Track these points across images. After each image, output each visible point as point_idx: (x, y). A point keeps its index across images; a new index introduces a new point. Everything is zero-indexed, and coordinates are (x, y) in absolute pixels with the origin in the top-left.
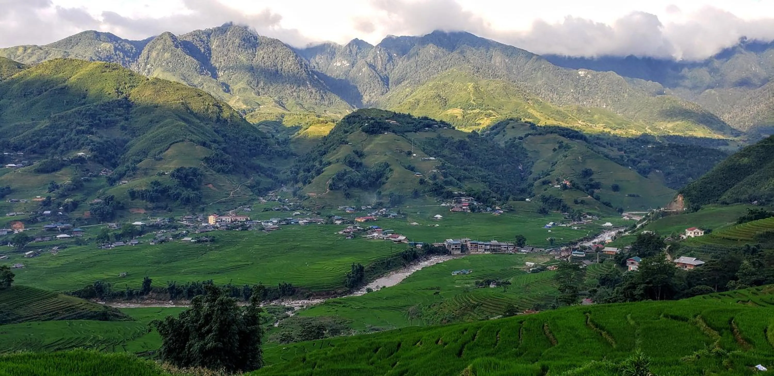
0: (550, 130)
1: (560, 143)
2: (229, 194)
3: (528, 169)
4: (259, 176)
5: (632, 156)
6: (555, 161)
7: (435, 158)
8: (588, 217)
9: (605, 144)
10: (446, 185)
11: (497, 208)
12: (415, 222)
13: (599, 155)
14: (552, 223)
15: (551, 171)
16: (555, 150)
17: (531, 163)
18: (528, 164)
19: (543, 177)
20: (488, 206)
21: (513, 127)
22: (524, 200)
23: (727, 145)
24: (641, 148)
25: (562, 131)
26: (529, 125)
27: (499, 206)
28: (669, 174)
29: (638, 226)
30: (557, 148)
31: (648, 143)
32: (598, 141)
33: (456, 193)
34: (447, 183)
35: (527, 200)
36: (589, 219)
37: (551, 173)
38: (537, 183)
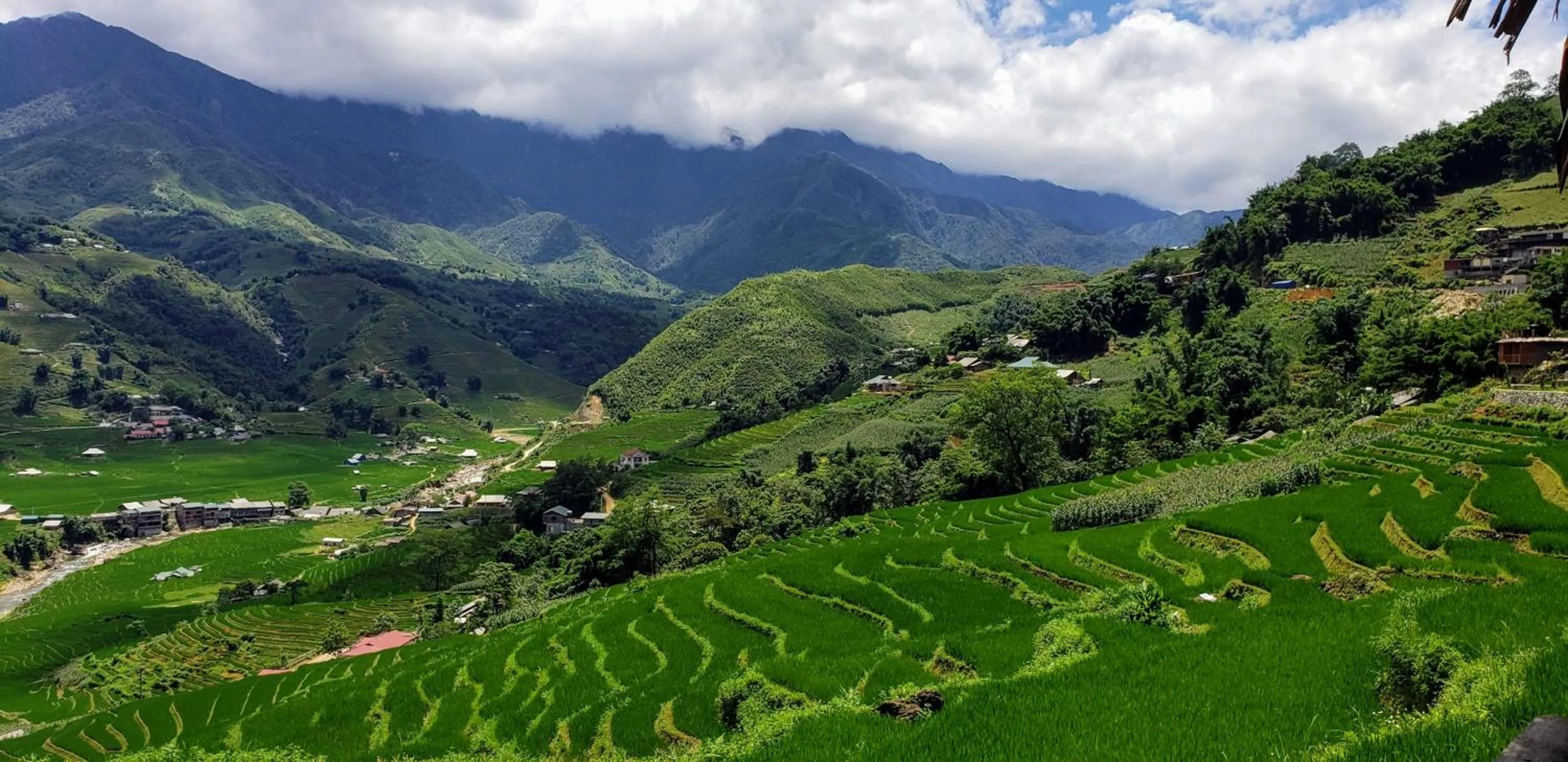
0: (341, 265)
1: (363, 293)
3: (298, 345)
5: (501, 324)
6: (353, 329)
7: (77, 314)
8: (429, 440)
9: (448, 298)
10: (109, 378)
11: (237, 428)
12: (30, 467)
13: (442, 319)
14: (358, 456)
15: (348, 349)
16: (352, 307)
17: (303, 332)
18: (298, 335)
19: (332, 362)
20: (217, 426)
21: (259, 256)
22: (296, 410)
23: (654, 308)
24: (515, 308)
25: (366, 270)
26: (295, 252)
27: (240, 423)
28: (566, 358)
29: (527, 453)
30: (356, 303)
31: (529, 299)
32: (436, 292)
33: (136, 396)
34: (109, 374)
35: (302, 409)
36: (431, 444)
37: (346, 353)
38: (320, 375)
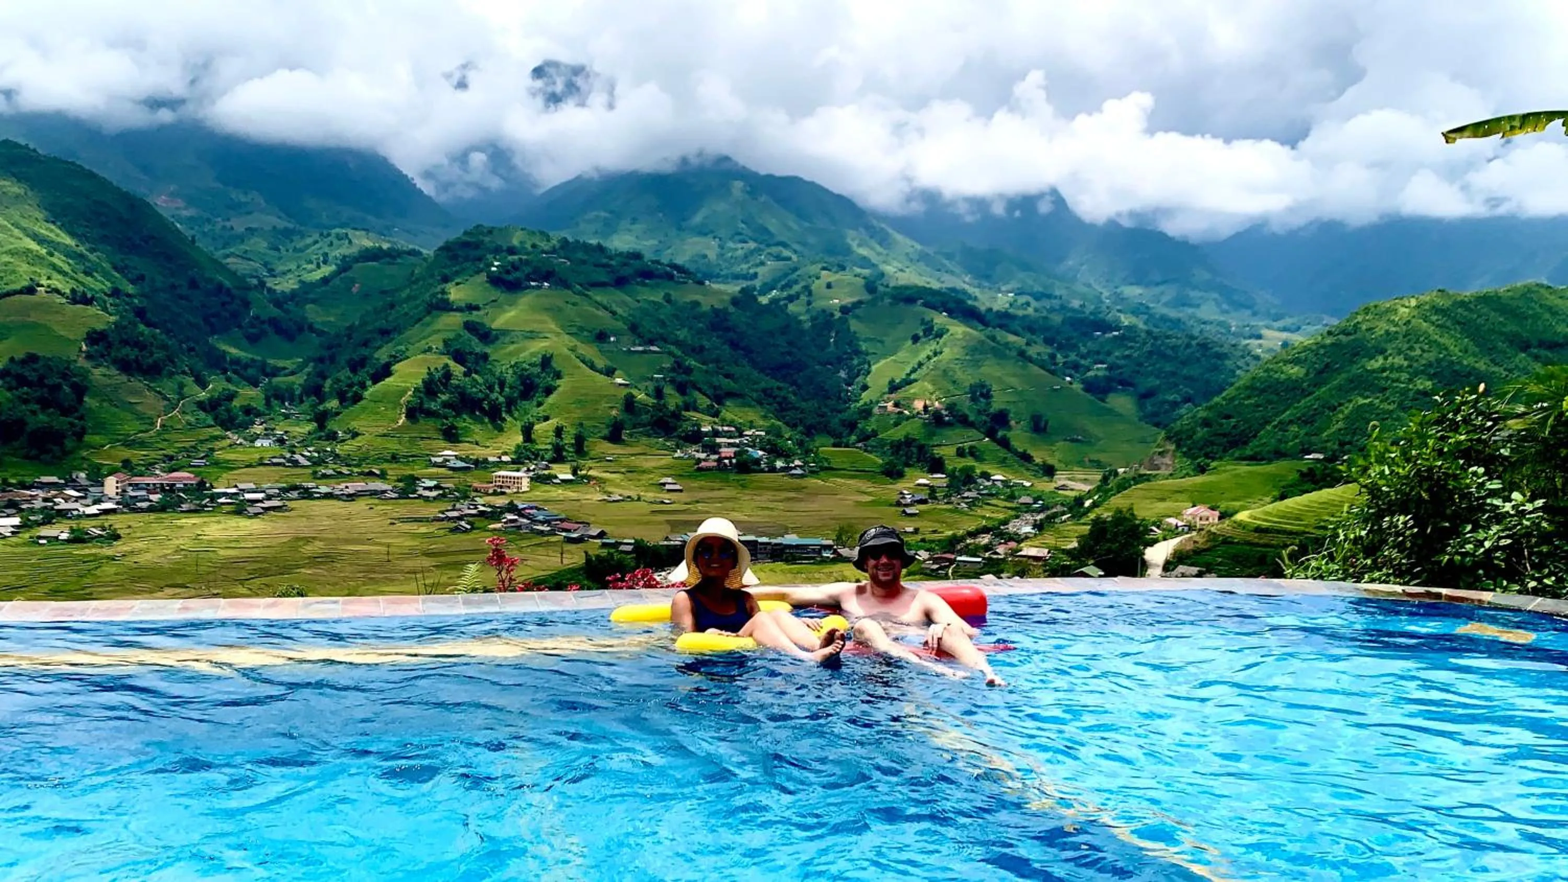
1: (927, 323)
2: (153, 424)
3: (861, 378)
4: (229, 380)
5: (1075, 356)
6: (915, 362)
8: (985, 483)
11: (797, 462)
12: (614, 493)
13: (1007, 351)
16: (916, 338)
17: (867, 365)
18: (861, 367)
22: (853, 445)
24: (1090, 338)
25: (932, 299)
26: (864, 281)
27: (800, 459)
28: (1145, 396)
29: (1087, 503)
30: (920, 334)
31: (1108, 328)
33: (706, 428)
34: (686, 406)
35: (860, 445)
37: (907, 388)
